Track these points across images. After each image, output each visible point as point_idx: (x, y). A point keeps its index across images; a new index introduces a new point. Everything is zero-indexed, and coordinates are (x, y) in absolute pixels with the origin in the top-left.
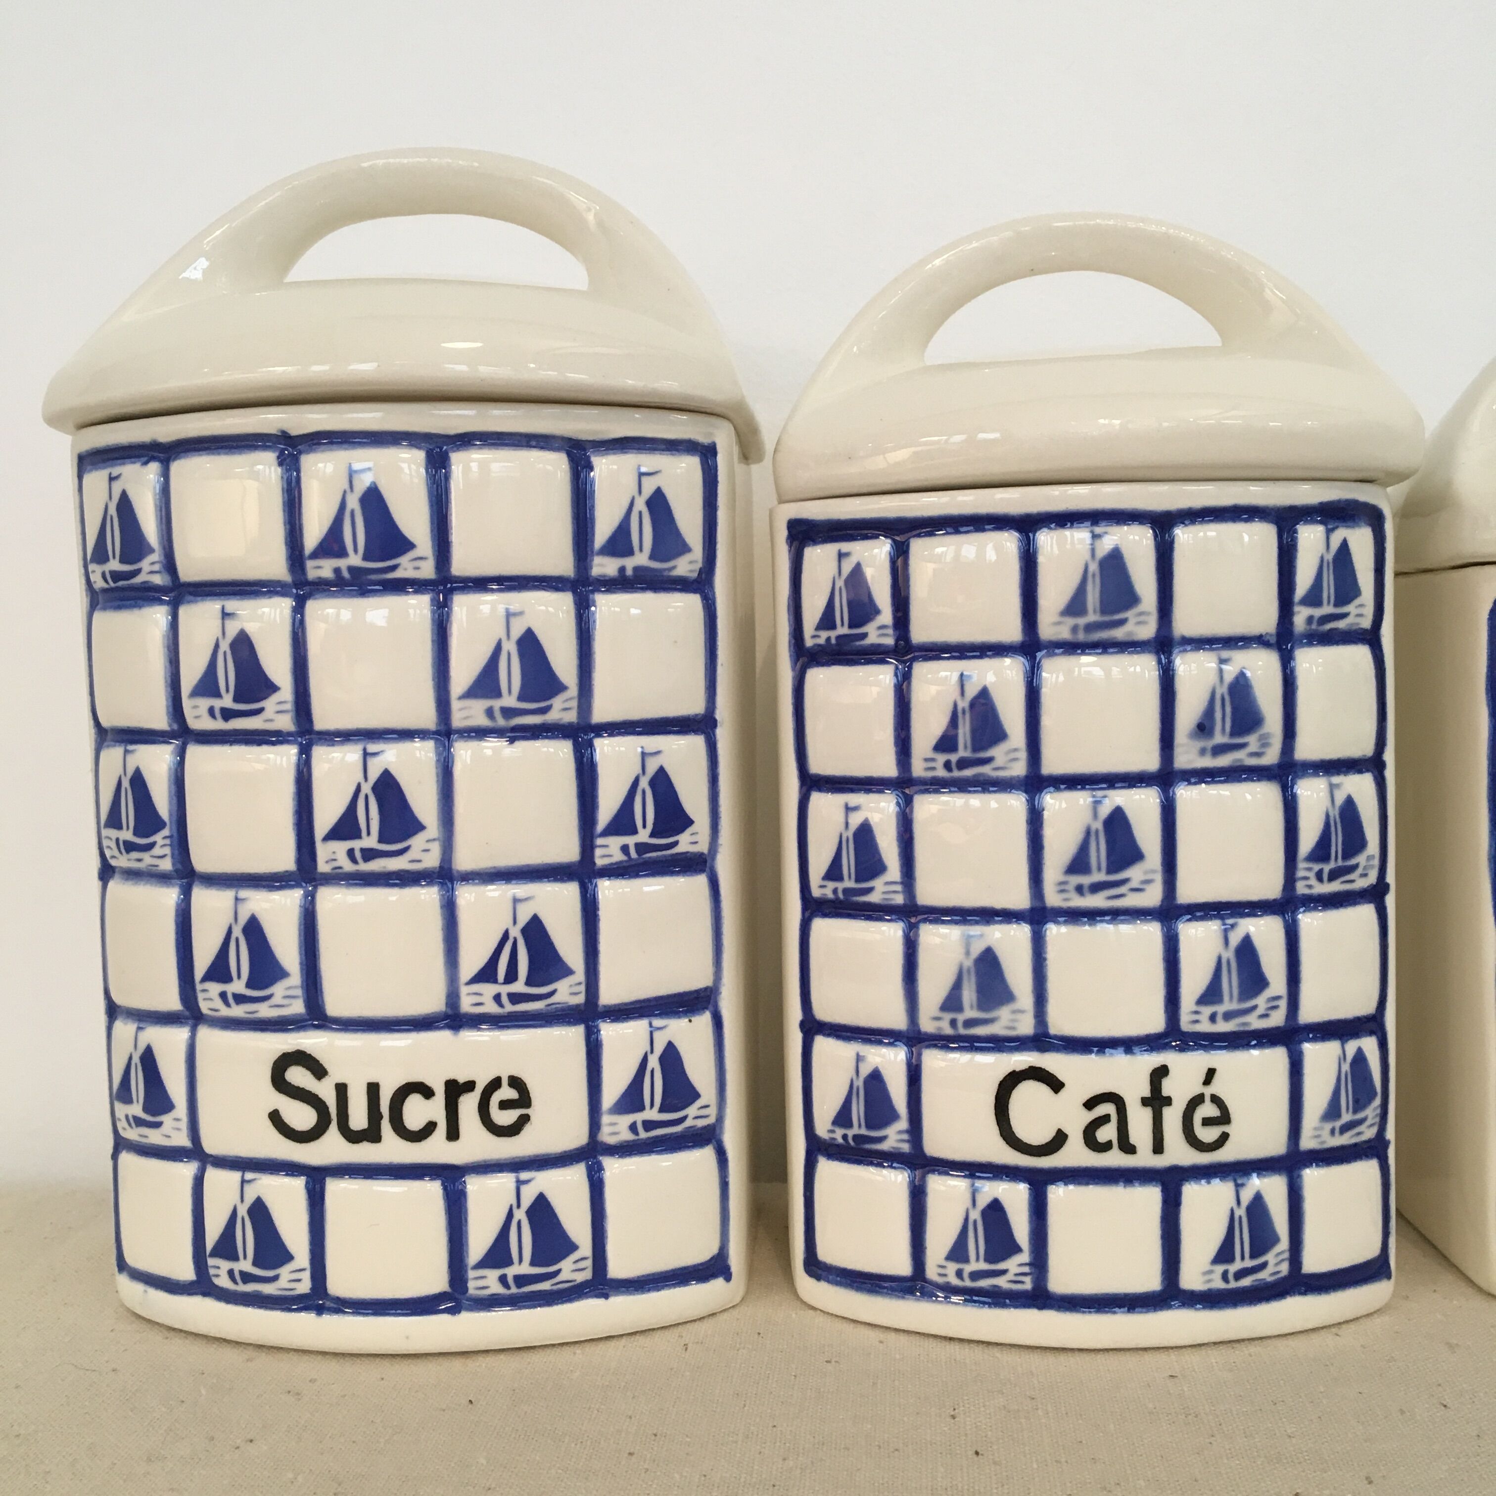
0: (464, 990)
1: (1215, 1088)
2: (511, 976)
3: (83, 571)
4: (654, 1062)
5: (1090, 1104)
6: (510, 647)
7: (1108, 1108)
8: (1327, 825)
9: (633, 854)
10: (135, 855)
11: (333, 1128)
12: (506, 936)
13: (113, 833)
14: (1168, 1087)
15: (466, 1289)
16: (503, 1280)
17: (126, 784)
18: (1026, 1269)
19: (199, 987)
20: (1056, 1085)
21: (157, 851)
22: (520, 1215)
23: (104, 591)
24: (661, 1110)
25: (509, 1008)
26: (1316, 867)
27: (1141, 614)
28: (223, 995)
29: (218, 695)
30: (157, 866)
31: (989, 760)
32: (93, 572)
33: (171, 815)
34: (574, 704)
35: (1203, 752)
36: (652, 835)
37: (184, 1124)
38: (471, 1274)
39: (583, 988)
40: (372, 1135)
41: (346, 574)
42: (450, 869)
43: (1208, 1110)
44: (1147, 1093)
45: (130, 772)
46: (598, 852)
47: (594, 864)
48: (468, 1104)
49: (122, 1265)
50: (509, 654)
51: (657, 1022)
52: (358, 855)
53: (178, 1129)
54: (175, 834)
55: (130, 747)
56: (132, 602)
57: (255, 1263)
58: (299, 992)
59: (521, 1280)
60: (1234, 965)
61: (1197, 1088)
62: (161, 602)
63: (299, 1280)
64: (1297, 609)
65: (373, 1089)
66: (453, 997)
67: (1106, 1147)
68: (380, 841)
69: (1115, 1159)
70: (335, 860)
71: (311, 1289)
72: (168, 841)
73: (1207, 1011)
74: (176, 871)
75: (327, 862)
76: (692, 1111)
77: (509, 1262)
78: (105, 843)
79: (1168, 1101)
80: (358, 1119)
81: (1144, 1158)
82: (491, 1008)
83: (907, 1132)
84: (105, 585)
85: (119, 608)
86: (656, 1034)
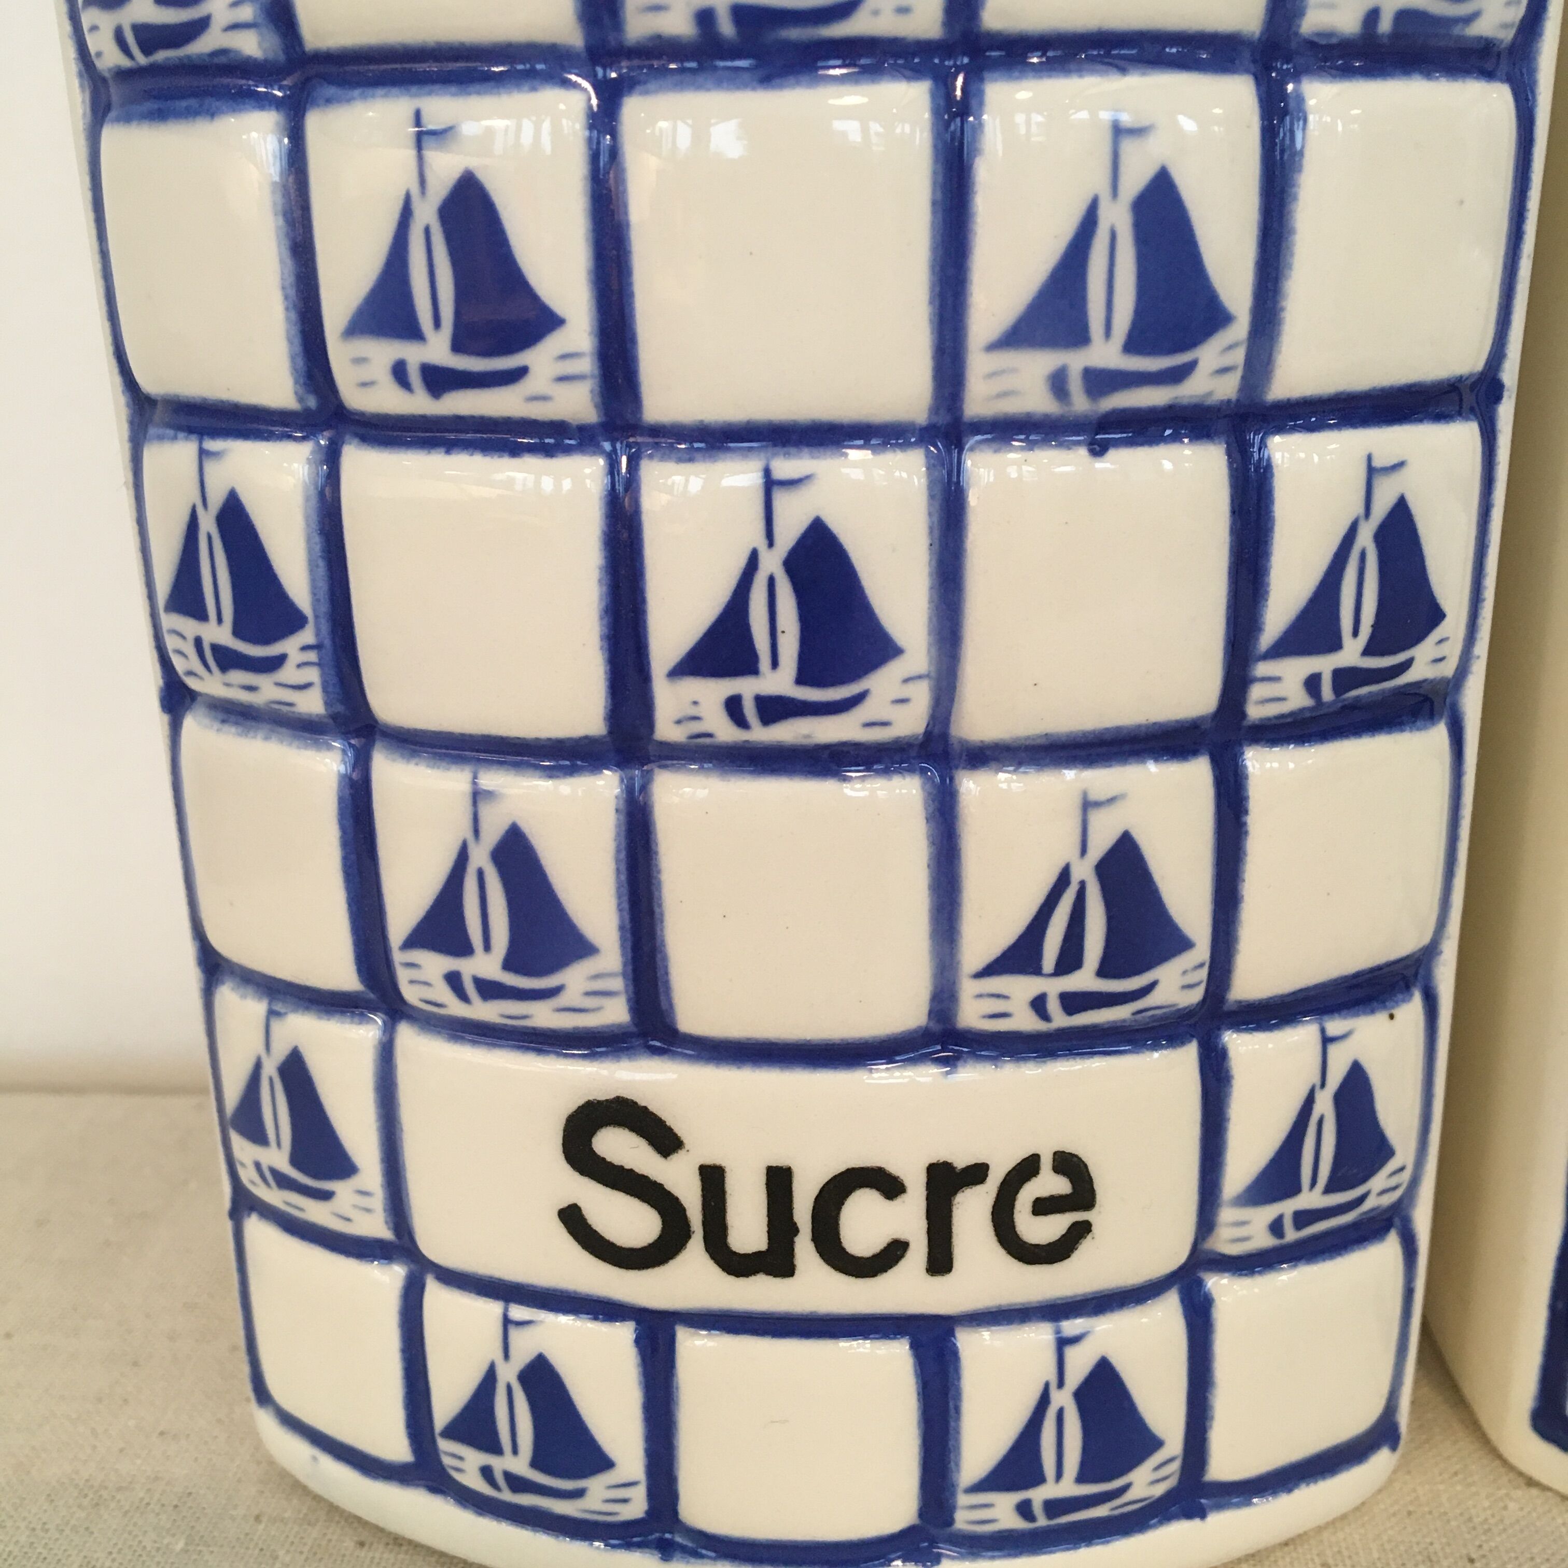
0: (968, 988)
2: (1070, 959)
3: (68, 27)
4: (1324, 1105)
9: (1327, 693)
10: (238, 677)
11: (696, 1248)
12: (1064, 878)
13: (189, 626)
15: (950, 1522)
16: (1024, 1509)
17: (208, 524)
19: (398, 957)
21: (288, 674)
22: (1063, 1399)
23: (122, 75)
24: (1330, 1189)
25: (1060, 1020)
28: (453, 980)
29: (412, 332)
30: (291, 705)
32: (94, 28)
33: (316, 601)
34: (1238, 357)
36: (1368, 651)
37: (378, 1201)
38: (963, 1500)
39: (1203, 974)
40: (774, 1260)
41: (726, 27)
42: (945, 736)
45: (217, 499)
46: (1257, 692)
47: (1243, 715)
48: (972, 1208)
49: (262, 1395)
50: (1113, 234)
51: (1335, 1026)
52: (749, 710)
53: (368, 1210)
54: (327, 642)
55: (213, 445)
56: (193, 102)
57: (535, 1464)
58: (618, 984)
59: (1054, 1507)
62: (263, 102)
63: (625, 1501)
65: (779, 1179)
66: (944, 1001)
68: (801, 680)
70: (696, 718)
71: (647, 1513)
72: (312, 656)
74: (334, 717)
75: (679, 722)
76: (1378, 1182)
77: (1038, 1479)
78: (171, 643)
80: (748, 1233)
82: (1026, 1022)
84: (125, 62)
85: (160, 116)
86: (1333, 1049)
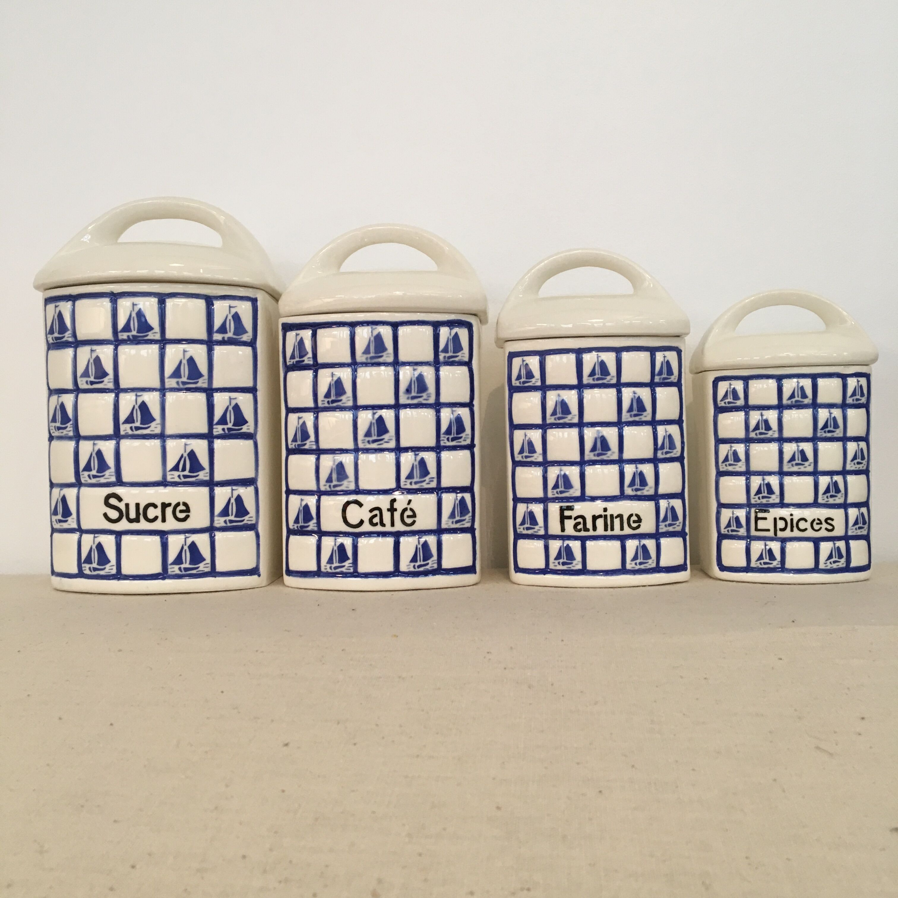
0: (168, 473)
1: (412, 506)
2: (184, 469)
3: (45, 337)
4: (233, 500)
5: (371, 511)
6: (185, 362)
7: (377, 512)
8: (451, 423)
9: (227, 431)
10: (61, 431)
11: (124, 518)
12: (182, 456)
13: (53, 424)
14: (396, 505)
15: (168, 572)
16: (180, 569)
17: (58, 407)
18: (351, 565)
19: (81, 473)
20: (360, 505)
21: (68, 429)
22: (186, 548)
23: (52, 343)
24: (235, 517)
25: (183, 480)
26: (447, 437)
27: (388, 354)
28: (89, 476)
29: (89, 377)
30: (68, 434)
31: (341, 400)
32: (49, 337)
33: (73, 417)
34: (207, 381)
35: (408, 398)
36: (233, 425)
37: (75, 521)
38: (169, 567)
39: (208, 475)
40: (137, 520)
41: (131, 337)
42: (164, 434)
43: (409, 513)
44: (389, 507)
45: (60, 403)
46: (214, 430)
47: (213, 434)
48: (169, 511)
49: (53, 571)
50: (184, 364)
51: (234, 488)
52: (133, 428)
53: (73, 522)
54: (74, 423)
55: (60, 395)
56: (62, 347)
57: (98, 564)
58: (114, 474)
59: (186, 569)
60: (418, 466)
61: (405, 506)
62: (71, 347)
63: (112, 569)
64: (440, 354)
65: (138, 505)
66: (164, 476)
67: (376, 524)
68: (141, 424)
69: (379, 528)
70: (126, 430)
71: (116, 572)
72: (72, 426)
73: (409, 481)
74: (74, 436)
75: (124, 431)
76: (246, 518)
77: (182, 563)
78: (51, 428)
79: (396, 510)
80: (133, 515)
81: (388, 528)
82: (177, 479)
83: (316, 523)
84: (53, 342)
85: (57, 349)
86: (234, 491)
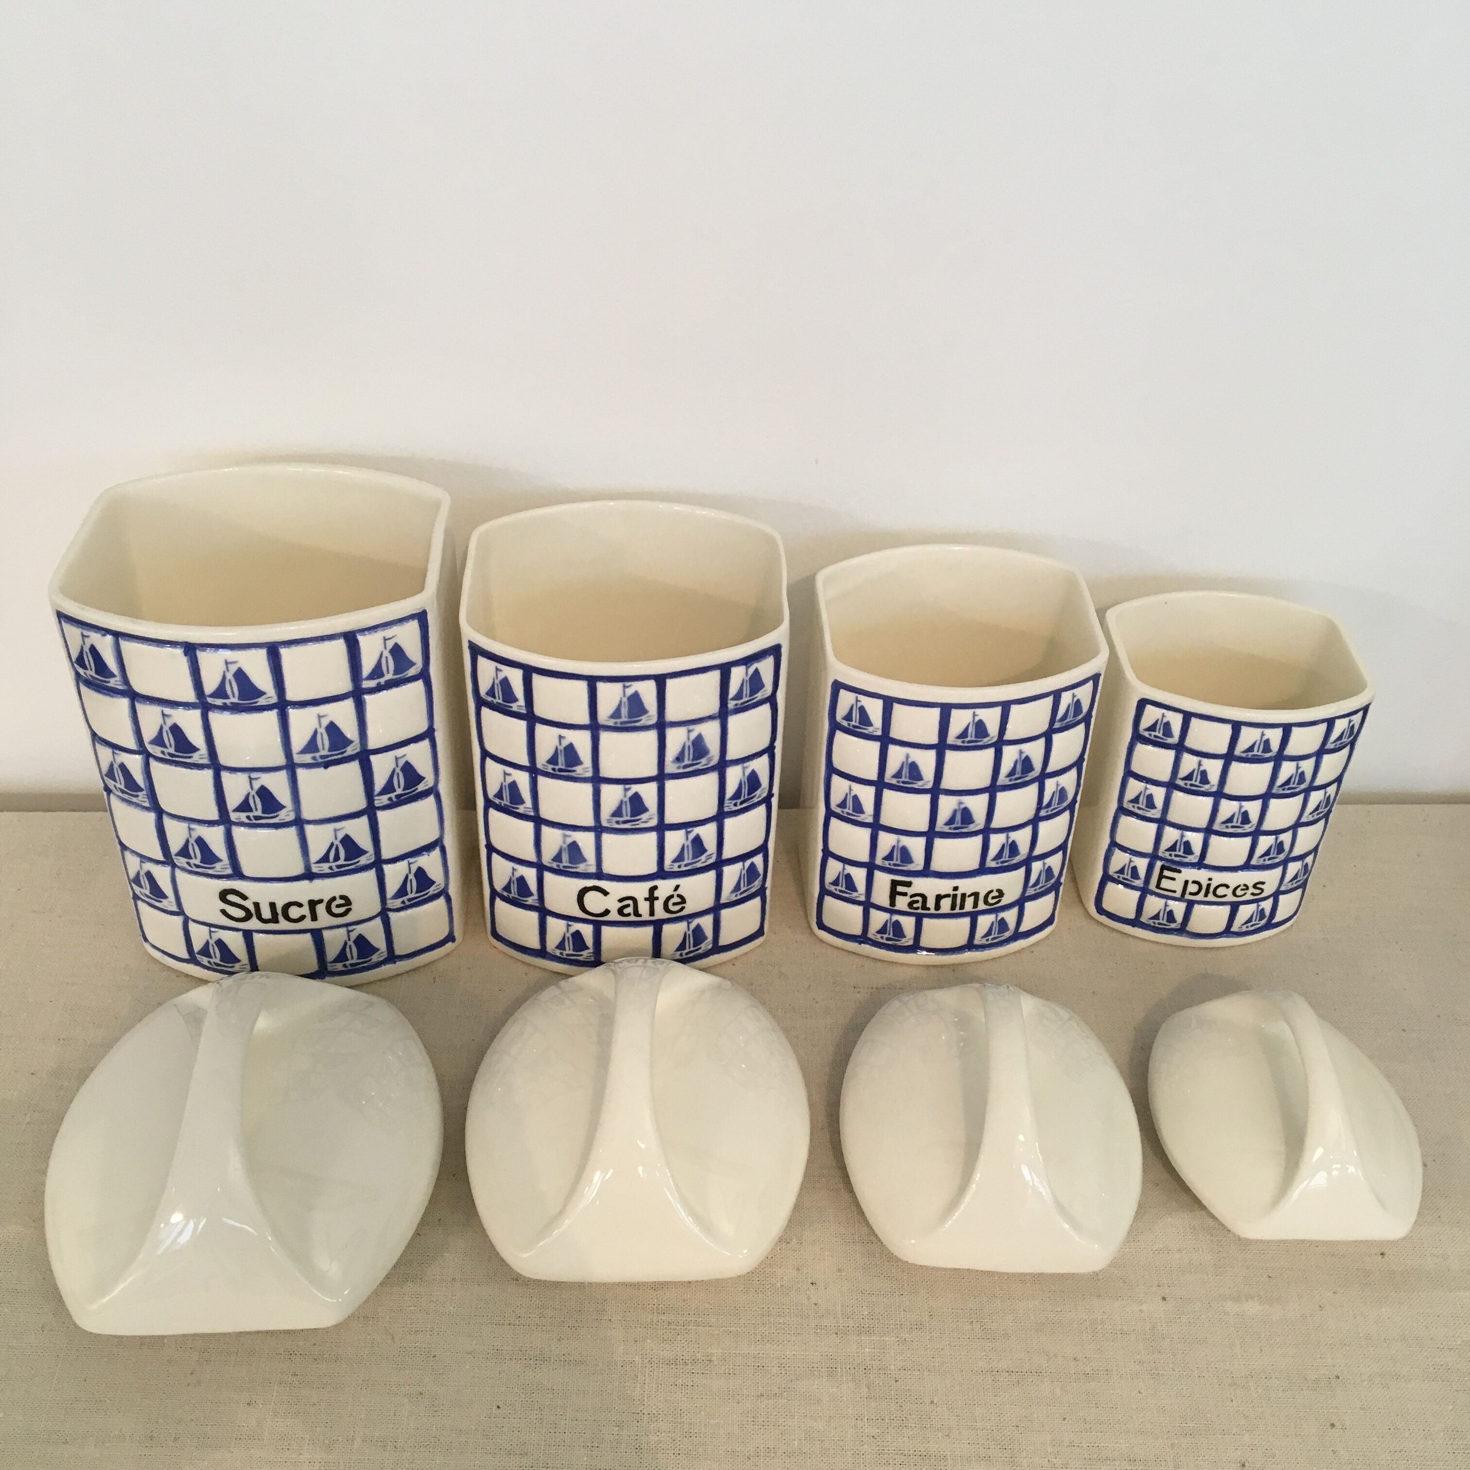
0: (313, 866)
1: (679, 892)
2: (337, 858)
3: (70, 665)
4: (411, 876)
5: (621, 901)
6: (322, 730)
7: (630, 902)
8: (740, 784)
9: (395, 799)
10: (126, 794)
11: (254, 918)
12: (332, 844)
13: (111, 780)
14: (656, 893)
15: (327, 970)
16: (345, 965)
17: (116, 765)
18: (591, 955)
19: (174, 856)
20: (605, 893)
21: (140, 798)
22: (350, 943)
23: (87, 680)
24: (417, 892)
25: (336, 870)
26: (734, 802)
27: (649, 716)
28: (188, 863)
29: (165, 746)
30: (140, 803)
31: (574, 771)
32: (78, 669)
33: (146, 787)
34: (358, 745)
35: (679, 768)
36: (404, 789)
37: (174, 903)
38: (329, 965)
39: (373, 856)
40: (274, 919)
41: (230, 704)
42: (301, 820)
43: (676, 900)
44: (647, 896)
45: (118, 761)
46: (376, 802)
47: (375, 807)
48: (321, 909)
49: (146, 940)
50: (322, 734)
51: (411, 860)
52: (252, 818)
53: (172, 906)
54: (150, 795)
55: (116, 751)
56: (106, 692)
57: (221, 960)
58: (229, 866)
59: (353, 965)
60: (690, 848)
61: (671, 893)
62: (124, 697)
63: (244, 965)
64: (729, 702)
65: (273, 906)
66: (308, 867)
67: (629, 915)
68: (263, 813)
69: (632, 918)
70: (240, 819)
71: (251, 970)
72: (146, 796)
73: (677, 864)
74: (152, 808)
75: (236, 819)
76: (432, 888)
77: (347, 959)
78: (107, 782)
79: (657, 898)
80: (266, 914)
81: (646, 917)
82: (328, 871)
83: (537, 900)
84: (87, 678)
85: (98, 691)
86: (411, 865)
